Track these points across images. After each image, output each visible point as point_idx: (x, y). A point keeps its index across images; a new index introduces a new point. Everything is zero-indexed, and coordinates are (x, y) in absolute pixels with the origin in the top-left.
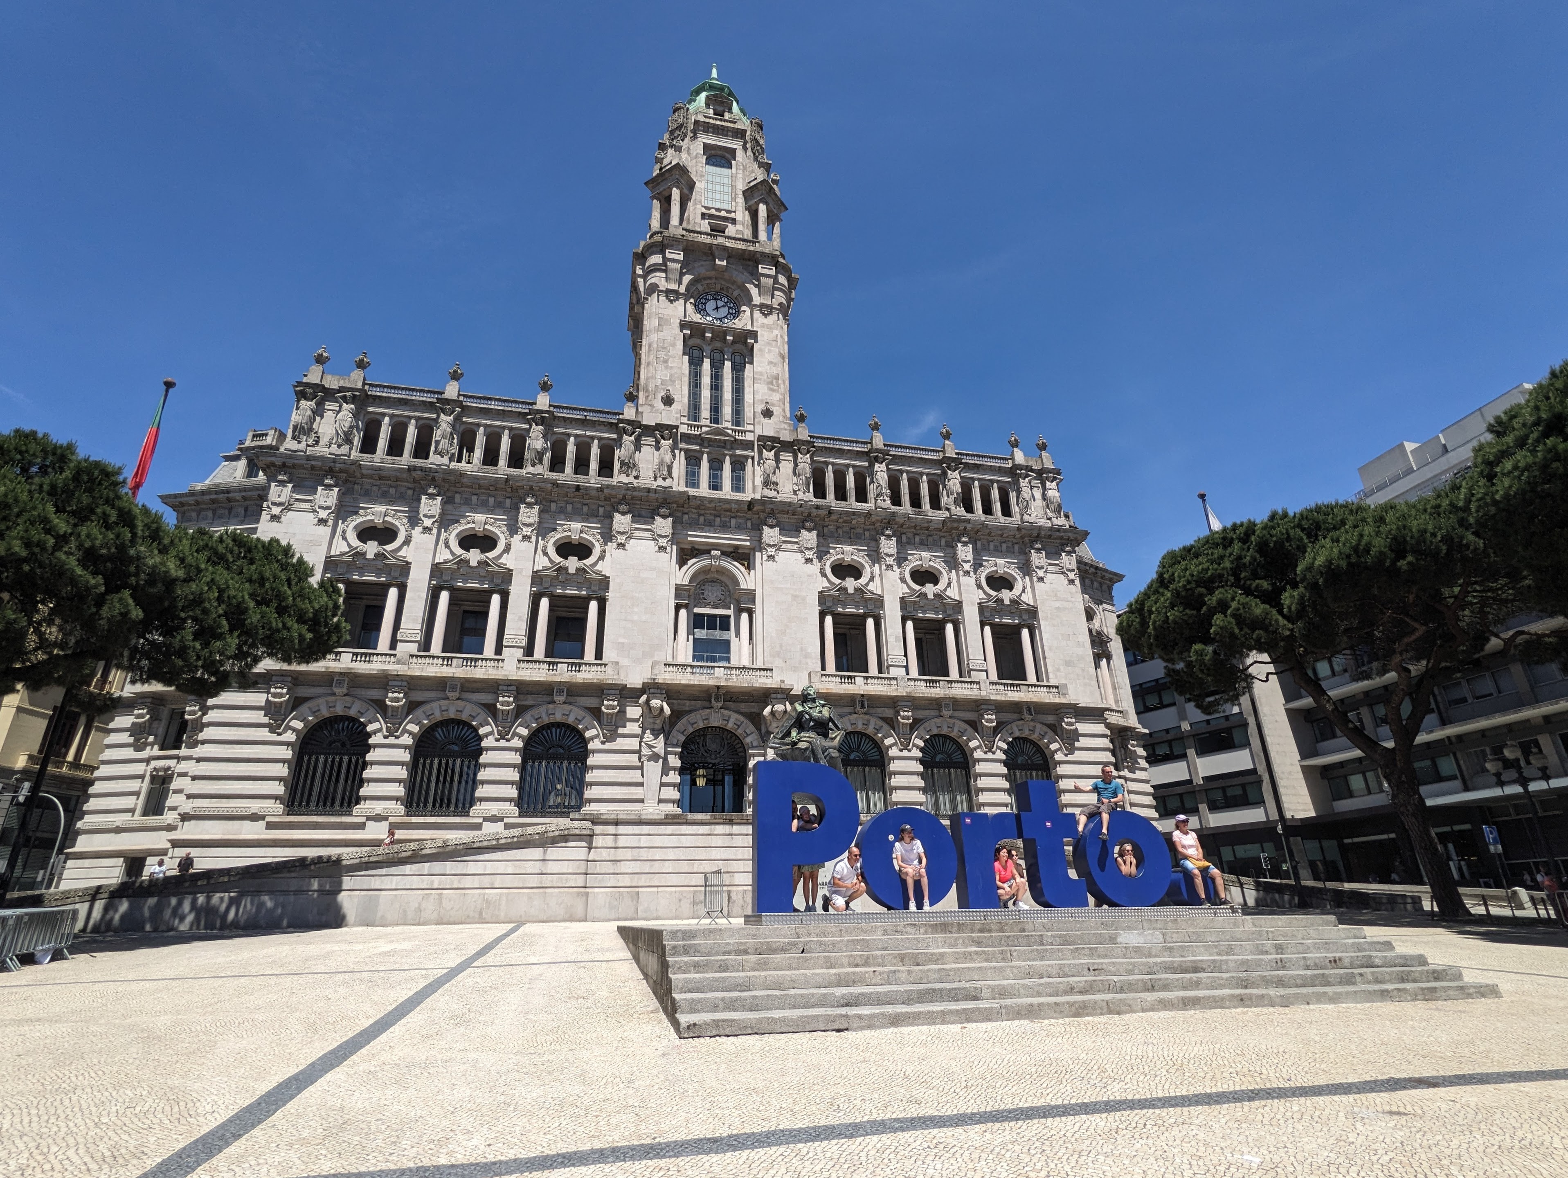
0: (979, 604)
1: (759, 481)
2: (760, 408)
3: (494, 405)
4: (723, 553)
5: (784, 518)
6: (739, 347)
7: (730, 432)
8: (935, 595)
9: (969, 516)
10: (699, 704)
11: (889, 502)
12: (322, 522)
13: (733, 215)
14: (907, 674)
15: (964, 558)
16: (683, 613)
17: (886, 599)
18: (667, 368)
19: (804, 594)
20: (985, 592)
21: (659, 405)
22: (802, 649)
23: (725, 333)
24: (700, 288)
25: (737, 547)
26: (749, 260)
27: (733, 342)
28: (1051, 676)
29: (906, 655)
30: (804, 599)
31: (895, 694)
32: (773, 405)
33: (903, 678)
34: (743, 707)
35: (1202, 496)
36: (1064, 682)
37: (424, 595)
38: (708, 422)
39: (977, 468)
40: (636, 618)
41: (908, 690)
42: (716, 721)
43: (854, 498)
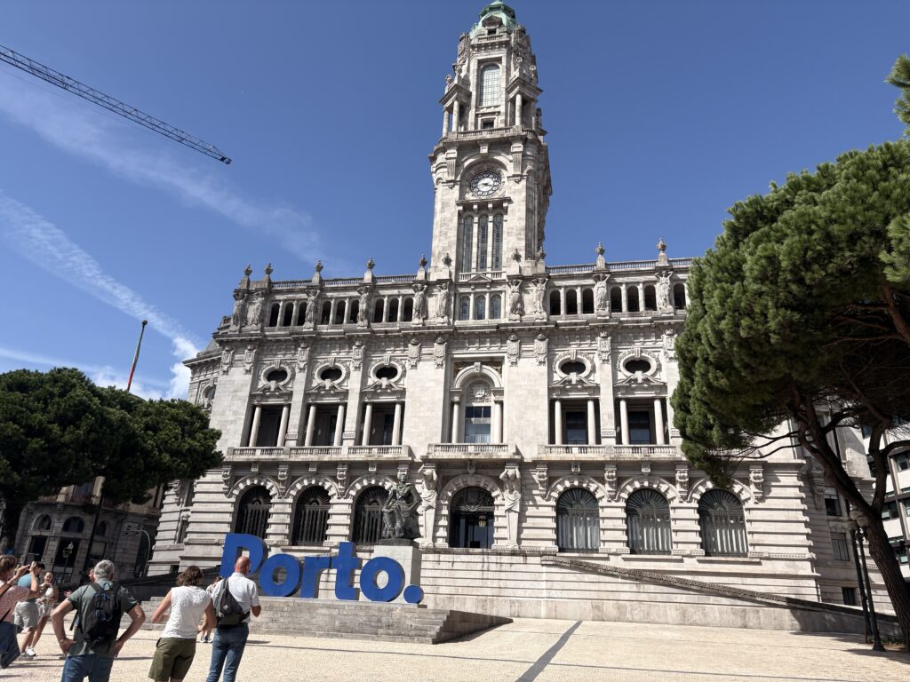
1: (508, 308)
2: (511, 254)
3: (341, 285)
4: (483, 363)
5: (523, 334)
6: (499, 211)
7: (489, 276)
8: (644, 380)
10: (460, 471)
12: (248, 372)
13: (497, 110)
14: (618, 443)
15: (669, 347)
16: (456, 407)
17: (601, 386)
18: (446, 238)
19: (537, 388)
21: (441, 265)
22: (534, 429)
23: (487, 203)
24: (473, 172)
25: (492, 358)
26: (506, 143)
27: (494, 207)
30: (537, 392)
31: (601, 459)
32: (521, 250)
33: (610, 447)
34: (491, 472)
37: (300, 411)
38: (474, 271)
39: (687, 271)
40: (422, 415)
41: (613, 456)
42: (472, 482)
43: (581, 311)
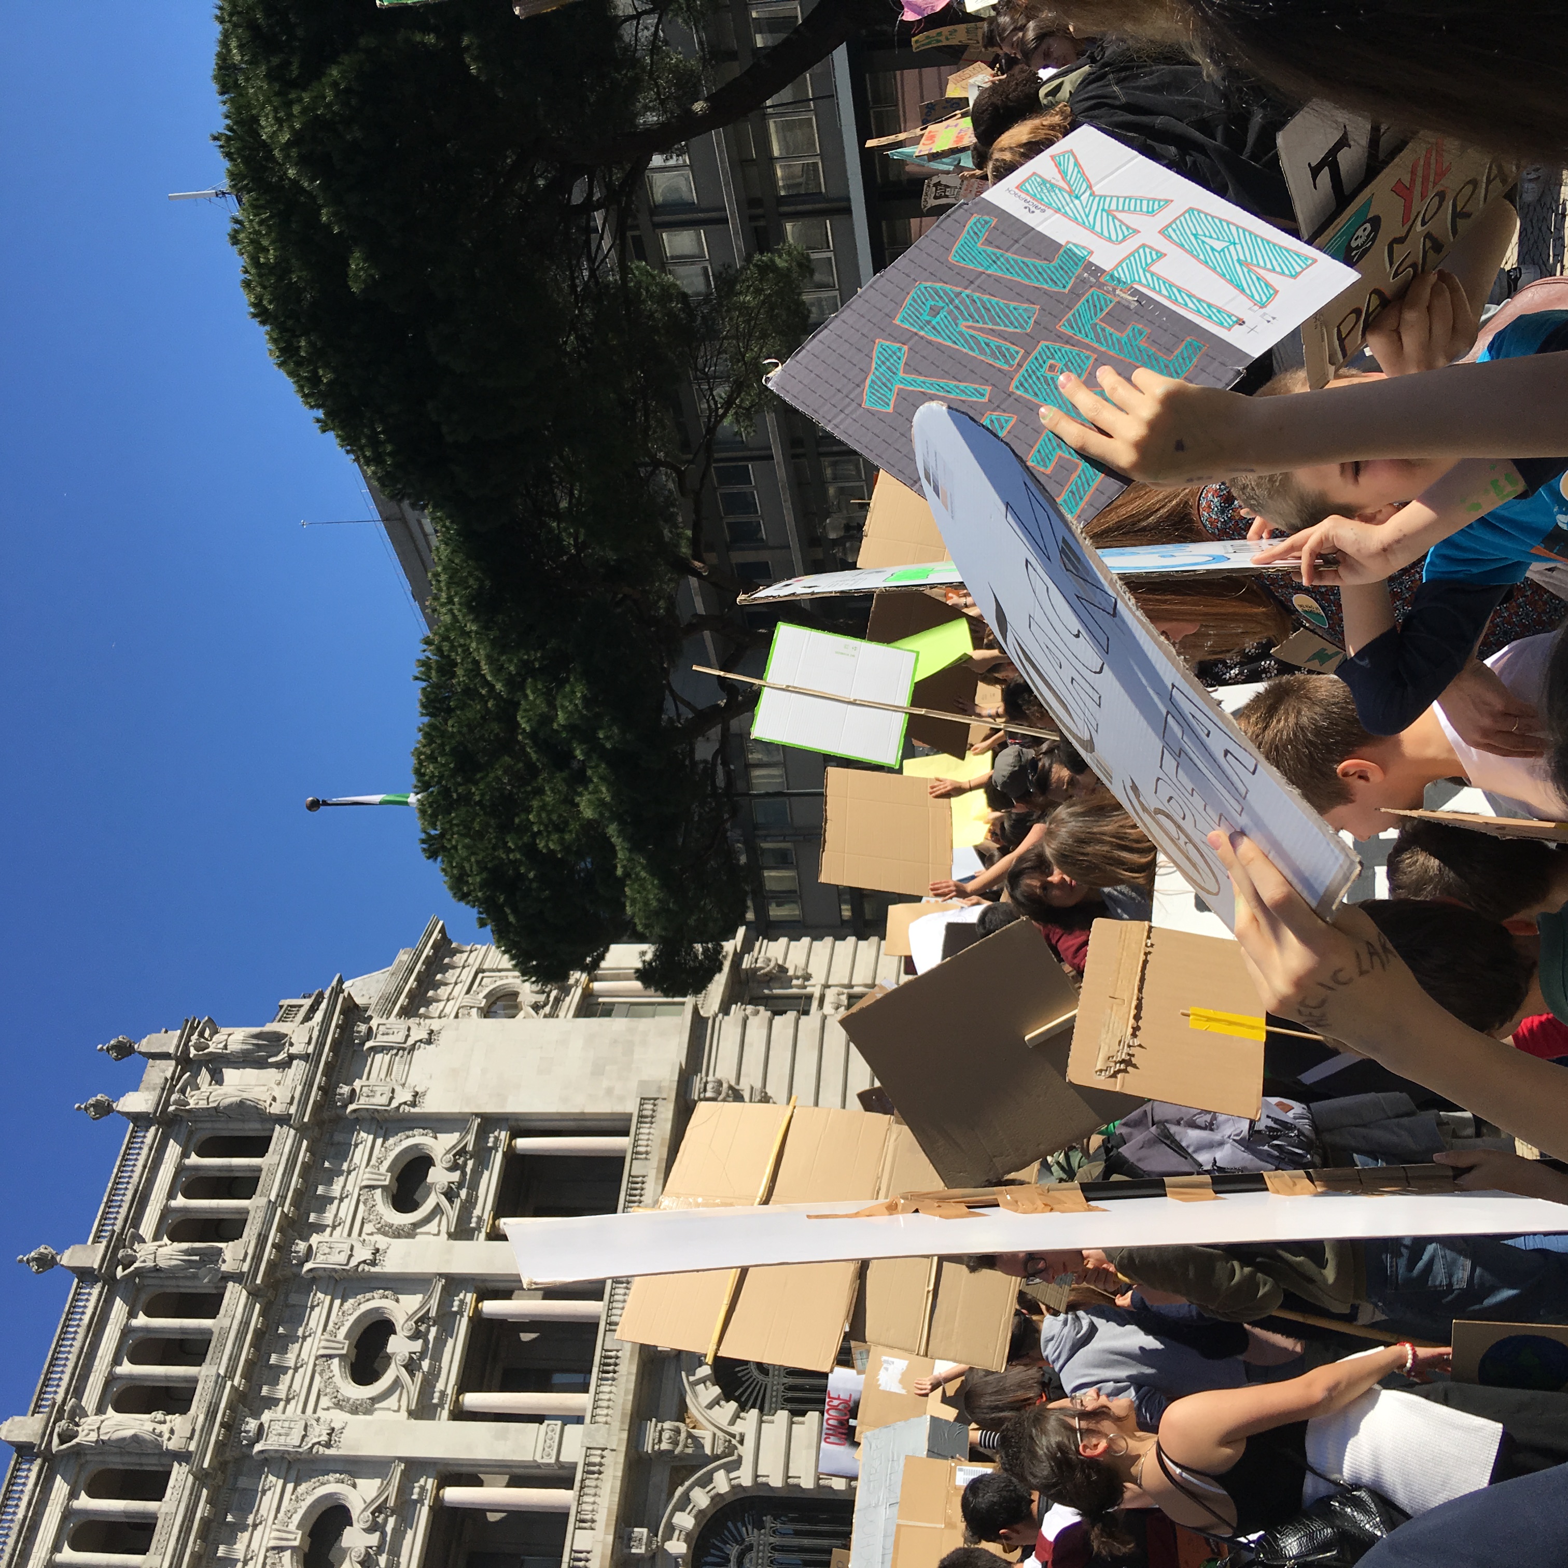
0: (451, 1236)
8: (416, 1335)
9: (251, 1232)
11: (176, 1420)
14: (579, 1420)
15: (342, 1258)
17: (407, 1453)
20: (427, 1220)
28: (619, 1108)
29: (538, 1419)
31: (621, 1458)
33: (587, 1434)
35: (315, 805)
36: (633, 1085)
39: (142, 1200)
41: (616, 1424)
43: (151, 1506)
